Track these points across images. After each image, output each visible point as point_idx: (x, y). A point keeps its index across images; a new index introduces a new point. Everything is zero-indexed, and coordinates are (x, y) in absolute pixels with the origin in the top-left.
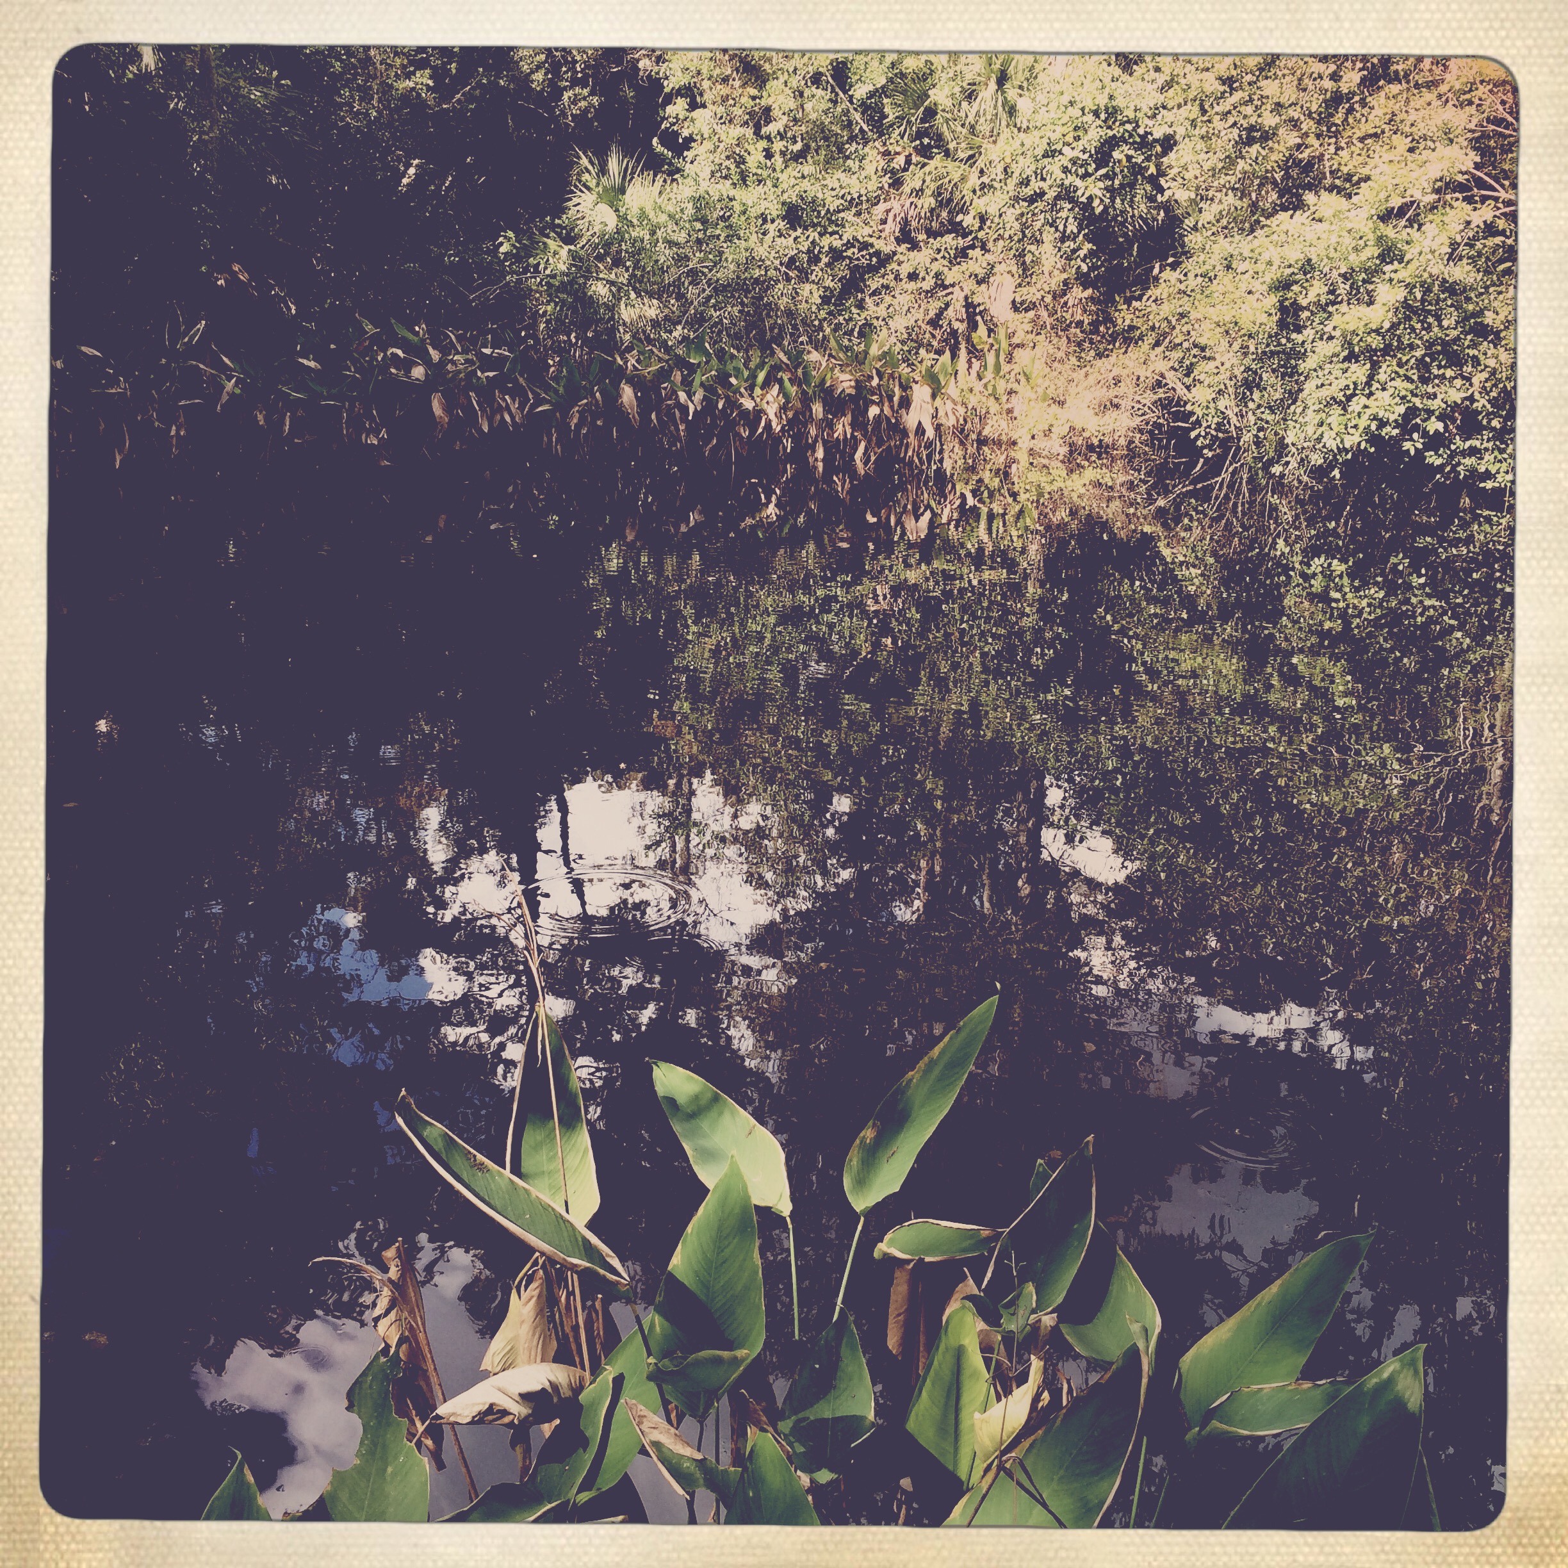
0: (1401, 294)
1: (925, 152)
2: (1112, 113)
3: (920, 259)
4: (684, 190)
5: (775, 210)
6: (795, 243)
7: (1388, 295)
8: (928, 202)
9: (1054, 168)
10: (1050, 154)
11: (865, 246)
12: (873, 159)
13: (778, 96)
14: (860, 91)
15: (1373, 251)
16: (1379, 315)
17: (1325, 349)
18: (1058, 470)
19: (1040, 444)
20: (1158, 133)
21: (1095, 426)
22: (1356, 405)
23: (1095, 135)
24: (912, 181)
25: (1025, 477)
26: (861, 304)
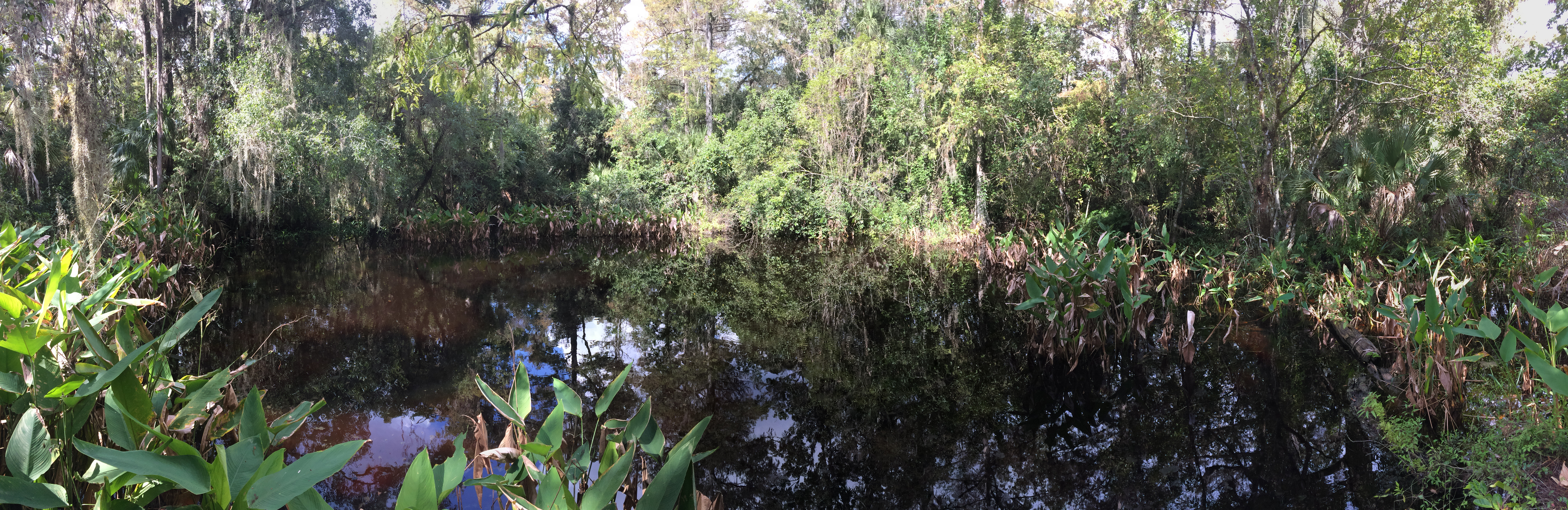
0: (785, 194)
1: (676, 162)
2: (718, 152)
3: (675, 187)
4: (615, 171)
5: (638, 176)
6: (643, 184)
7: (782, 194)
8: (676, 173)
9: (705, 165)
10: (704, 162)
11: (661, 184)
12: (662, 164)
13: (639, 149)
14: (659, 147)
15: (777, 184)
16: (780, 199)
17: (770, 207)
18: (710, 239)
19: (706, 232)
20: (729, 157)
21: (718, 227)
22: (778, 220)
23: (714, 157)
24: (672, 169)
25: (702, 240)
26: (660, 198)
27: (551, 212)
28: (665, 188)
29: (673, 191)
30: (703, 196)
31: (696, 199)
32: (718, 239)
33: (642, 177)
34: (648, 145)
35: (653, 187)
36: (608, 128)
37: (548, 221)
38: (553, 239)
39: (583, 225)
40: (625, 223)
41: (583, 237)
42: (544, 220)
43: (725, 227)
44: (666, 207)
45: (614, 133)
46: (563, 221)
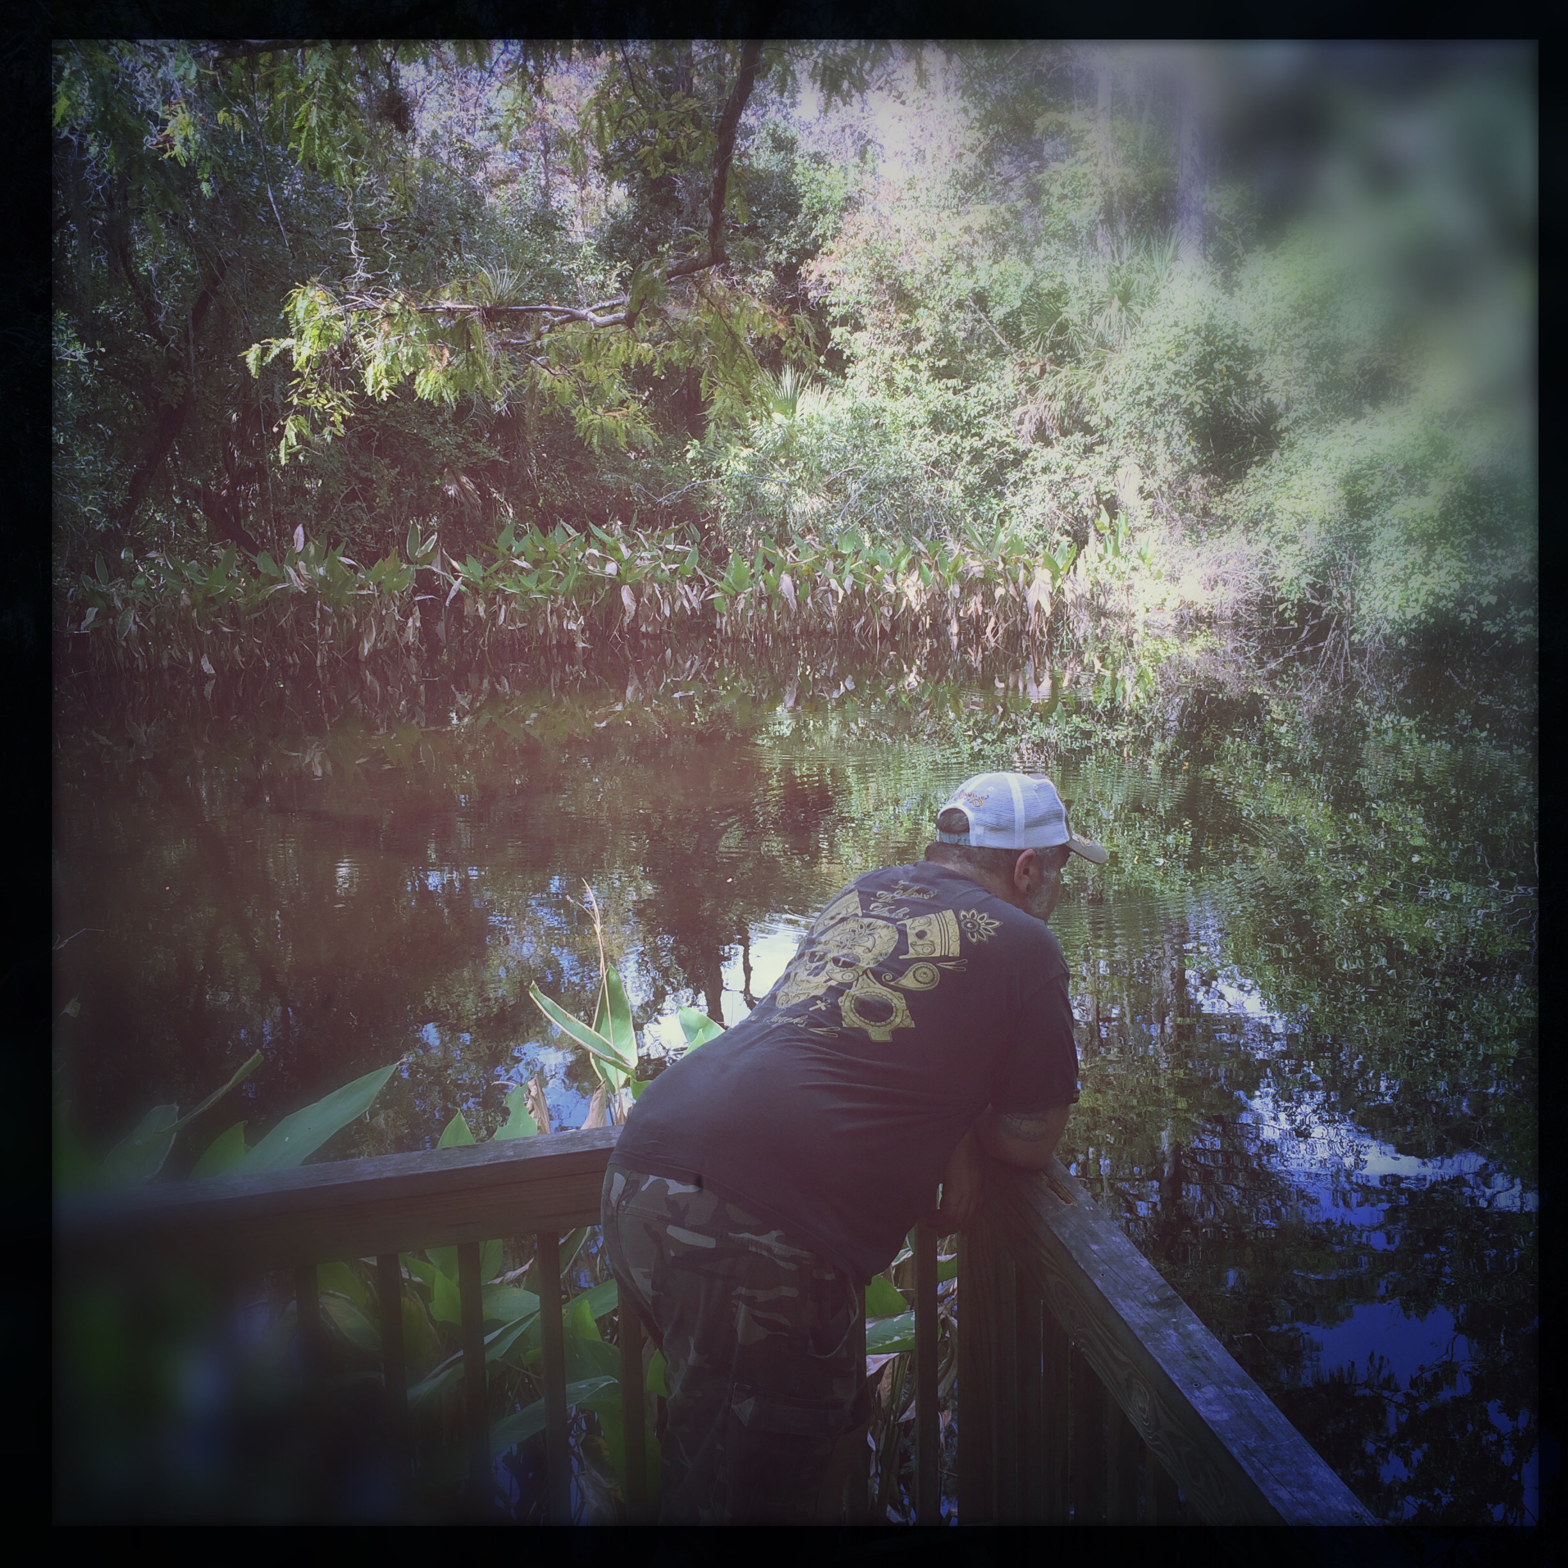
1: (1058, 362)
2: (1212, 331)
4: (844, 401)
6: (942, 445)
9: (1162, 378)
11: (1003, 444)
12: (1011, 371)
13: (928, 320)
15: (1427, 449)
16: (1431, 504)
20: (1253, 347)
23: (1195, 351)
24: (1045, 388)
25: (1145, 645)
26: (1000, 495)
27: (625, 552)
28: (1020, 457)
29: (1045, 470)
30: (1151, 484)
31: (1128, 497)
32: (1201, 641)
33: (937, 422)
34: (960, 305)
35: (977, 456)
36: (818, 247)
37: (615, 585)
38: (636, 647)
39: (734, 598)
40: (877, 589)
41: (735, 640)
42: (602, 581)
43: (1225, 599)
44: (1021, 528)
45: (839, 266)
46: (668, 585)
